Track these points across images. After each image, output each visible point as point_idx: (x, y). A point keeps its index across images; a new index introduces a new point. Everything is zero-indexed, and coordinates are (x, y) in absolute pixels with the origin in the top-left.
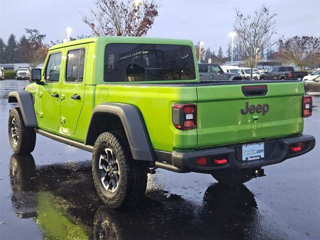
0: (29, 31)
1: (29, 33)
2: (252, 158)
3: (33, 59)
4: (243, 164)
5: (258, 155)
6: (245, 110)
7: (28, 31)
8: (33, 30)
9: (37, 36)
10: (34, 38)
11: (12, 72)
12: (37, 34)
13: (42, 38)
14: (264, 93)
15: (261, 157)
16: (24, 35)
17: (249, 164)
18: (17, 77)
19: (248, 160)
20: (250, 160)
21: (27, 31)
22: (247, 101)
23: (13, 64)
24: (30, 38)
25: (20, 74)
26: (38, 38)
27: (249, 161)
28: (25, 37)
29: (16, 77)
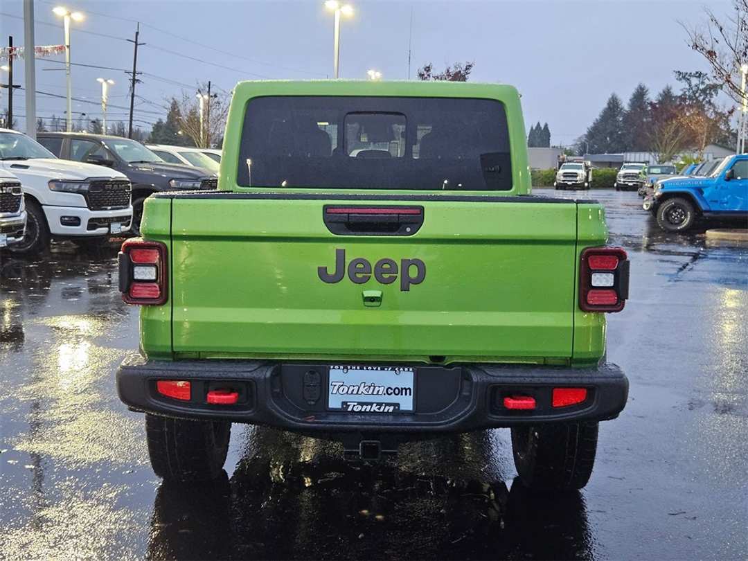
0: (683, 76)
1: (683, 80)
2: (365, 407)
3: (661, 143)
4: (332, 419)
5: (386, 402)
6: (332, 271)
7: (681, 77)
8: (694, 72)
9: (702, 87)
10: (694, 93)
11: (611, 171)
12: (703, 83)
13: (713, 93)
14: (408, 230)
15: (402, 408)
16: (669, 86)
17: (351, 419)
18: (618, 184)
19: (350, 409)
20: (355, 409)
21: (680, 75)
22: (341, 246)
23: (622, 154)
24: (685, 92)
25: (625, 176)
26: (704, 91)
27: (352, 411)
28: (672, 91)
29: (615, 185)
